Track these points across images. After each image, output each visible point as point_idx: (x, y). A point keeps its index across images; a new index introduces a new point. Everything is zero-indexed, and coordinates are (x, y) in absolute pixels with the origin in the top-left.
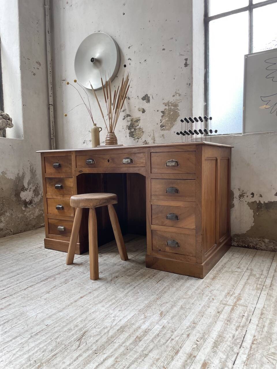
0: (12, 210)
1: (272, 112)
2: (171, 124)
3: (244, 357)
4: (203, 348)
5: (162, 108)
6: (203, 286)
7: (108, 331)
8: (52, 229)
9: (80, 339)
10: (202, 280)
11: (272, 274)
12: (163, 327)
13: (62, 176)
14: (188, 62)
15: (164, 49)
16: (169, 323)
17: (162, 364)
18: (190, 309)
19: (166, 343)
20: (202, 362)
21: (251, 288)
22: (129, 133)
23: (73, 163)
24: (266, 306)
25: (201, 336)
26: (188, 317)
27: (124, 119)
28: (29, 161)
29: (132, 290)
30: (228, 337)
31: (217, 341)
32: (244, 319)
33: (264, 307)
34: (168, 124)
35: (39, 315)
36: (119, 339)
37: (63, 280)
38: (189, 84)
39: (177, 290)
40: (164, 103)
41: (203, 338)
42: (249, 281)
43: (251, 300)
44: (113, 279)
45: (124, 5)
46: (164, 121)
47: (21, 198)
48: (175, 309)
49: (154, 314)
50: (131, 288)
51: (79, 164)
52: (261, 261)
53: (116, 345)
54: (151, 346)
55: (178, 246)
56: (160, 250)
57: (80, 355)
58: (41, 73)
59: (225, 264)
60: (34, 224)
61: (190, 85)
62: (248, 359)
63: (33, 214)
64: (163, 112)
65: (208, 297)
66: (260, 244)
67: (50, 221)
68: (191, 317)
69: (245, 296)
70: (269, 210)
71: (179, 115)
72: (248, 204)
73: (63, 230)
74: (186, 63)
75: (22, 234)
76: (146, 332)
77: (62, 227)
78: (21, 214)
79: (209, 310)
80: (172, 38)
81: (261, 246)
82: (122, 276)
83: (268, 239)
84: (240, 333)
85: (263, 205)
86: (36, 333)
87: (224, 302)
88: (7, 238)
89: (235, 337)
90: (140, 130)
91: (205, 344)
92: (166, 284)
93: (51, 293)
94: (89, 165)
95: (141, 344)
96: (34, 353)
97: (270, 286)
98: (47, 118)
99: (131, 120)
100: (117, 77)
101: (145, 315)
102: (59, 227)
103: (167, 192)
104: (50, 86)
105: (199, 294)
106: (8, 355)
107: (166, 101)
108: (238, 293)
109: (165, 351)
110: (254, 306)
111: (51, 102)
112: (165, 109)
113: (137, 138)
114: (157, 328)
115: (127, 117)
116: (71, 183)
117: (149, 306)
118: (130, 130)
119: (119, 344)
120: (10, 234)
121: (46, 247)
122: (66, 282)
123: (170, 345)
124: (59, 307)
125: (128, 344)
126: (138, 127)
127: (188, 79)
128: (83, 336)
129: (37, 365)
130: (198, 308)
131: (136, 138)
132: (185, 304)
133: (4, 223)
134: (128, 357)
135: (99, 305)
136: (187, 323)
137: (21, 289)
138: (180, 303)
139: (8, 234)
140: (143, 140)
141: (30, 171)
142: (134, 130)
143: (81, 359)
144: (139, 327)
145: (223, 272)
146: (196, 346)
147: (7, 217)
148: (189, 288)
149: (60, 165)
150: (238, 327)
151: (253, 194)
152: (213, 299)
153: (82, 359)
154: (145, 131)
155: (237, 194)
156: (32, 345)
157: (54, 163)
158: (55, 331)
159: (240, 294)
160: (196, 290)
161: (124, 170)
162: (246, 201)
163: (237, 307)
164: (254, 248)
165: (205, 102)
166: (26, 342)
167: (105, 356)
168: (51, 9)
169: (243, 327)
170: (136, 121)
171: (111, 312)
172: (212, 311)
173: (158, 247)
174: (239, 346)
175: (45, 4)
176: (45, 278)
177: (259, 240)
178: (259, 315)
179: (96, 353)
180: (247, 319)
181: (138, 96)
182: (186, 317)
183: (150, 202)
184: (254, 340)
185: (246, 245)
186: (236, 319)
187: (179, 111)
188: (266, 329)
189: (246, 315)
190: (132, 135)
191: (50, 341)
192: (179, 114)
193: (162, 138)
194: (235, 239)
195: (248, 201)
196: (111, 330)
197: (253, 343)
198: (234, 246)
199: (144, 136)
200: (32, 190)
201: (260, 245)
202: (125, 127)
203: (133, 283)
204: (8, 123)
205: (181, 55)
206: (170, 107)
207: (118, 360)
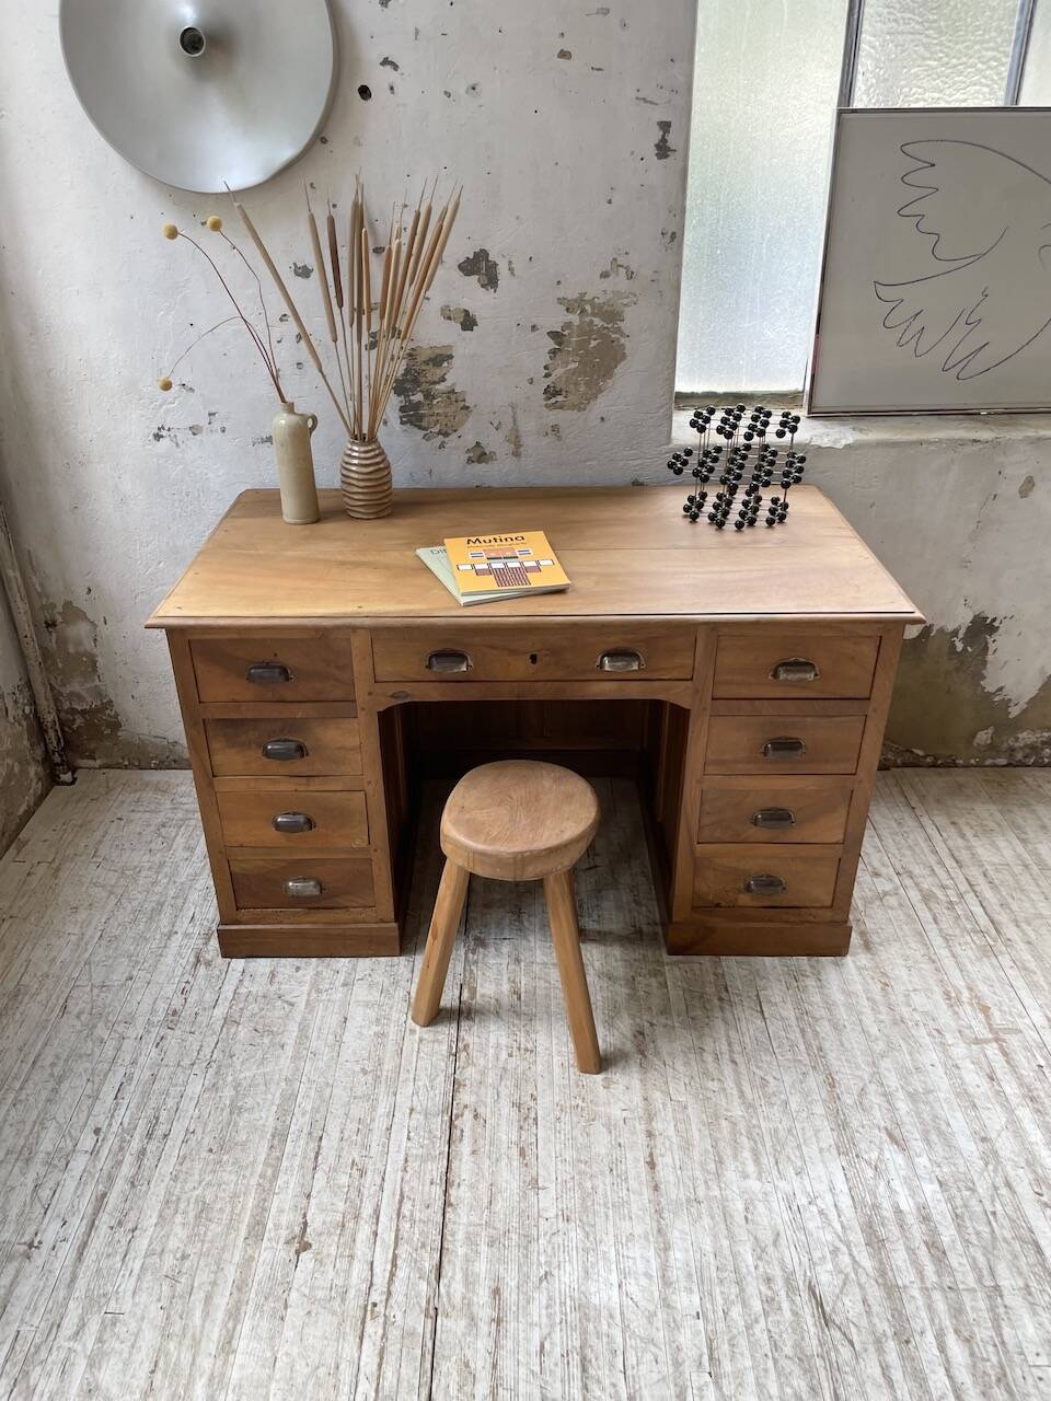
1: (902, 342)
2: (589, 385)
5: (556, 319)
6: (876, 988)
7: (854, 1259)
8: (249, 894)
9: (826, 1319)
10: (850, 960)
11: (962, 878)
12: (940, 1182)
14: (673, 139)
15: (564, 55)
16: (938, 1165)
18: (931, 1091)
19: (994, 1232)
21: (971, 953)
22: (402, 409)
23: (361, 665)
25: (1030, 1175)
26: (954, 1124)
29: (736, 1073)
34: (576, 384)
36: (899, 1271)
37: (507, 1109)
38: (669, 234)
39: (836, 1027)
40: (561, 301)
42: (942, 925)
43: (1007, 1001)
46: (559, 372)
48: (903, 1106)
49: (881, 1150)
50: (727, 1068)
53: (916, 1293)
55: (781, 889)
56: (718, 905)
61: (674, 239)
64: (554, 335)
65: (923, 1030)
68: (958, 1123)
69: (983, 988)
71: (624, 357)
73: (316, 892)
74: (664, 140)
76: (926, 1218)
77: (310, 884)
79: (967, 1078)
80: (605, 12)
82: (652, 1024)
86: (706, 1358)
87: (969, 1034)
90: (453, 397)
92: (789, 1014)
93: (549, 1185)
94: (444, 675)
95: (953, 1261)
97: (997, 931)
99: (410, 355)
100: (324, 141)
101: (869, 1164)
102: (288, 885)
105: (895, 1023)
107: (572, 294)
108: (963, 983)
109: (1016, 1257)
112: (568, 325)
113: (439, 433)
114: (930, 1190)
116: (351, 736)
117: (841, 1124)
118: (407, 396)
119: (916, 1287)
121: (227, 956)
122: (525, 1113)
123: (1006, 1234)
124: (638, 1229)
125: (931, 1276)
126: (441, 387)
127: (670, 212)
130: (941, 1081)
131: (436, 430)
132: (902, 1076)
134: (971, 1314)
135: (730, 1174)
136: (967, 1145)
138: (892, 1079)
140: (469, 440)
142: (426, 397)
143: (898, 1377)
144: (898, 1211)
148: (853, 1010)
149: (282, 670)
152: (938, 1032)
153: (900, 1374)
154: (475, 406)
158: (741, 1323)
159: (970, 989)
160: (873, 1010)
161: (603, 690)
163: (1005, 1041)
167: (931, 1338)
170: (431, 359)
171: (784, 1186)
172: (973, 1079)
173: (711, 897)
179: (907, 1342)
182: (948, 1124)
183: (699, 781)
186: (1039, 1086)
187: (622, 341)
190: (412, 416)
191: (770, 1362)
192: (626, 351)
193: (551, 437)
196: (855, 1253)
199: (469, 424)
203: (709, 1042)
205: (645, 100)
206: (587, 319)
207: (966, 1334)
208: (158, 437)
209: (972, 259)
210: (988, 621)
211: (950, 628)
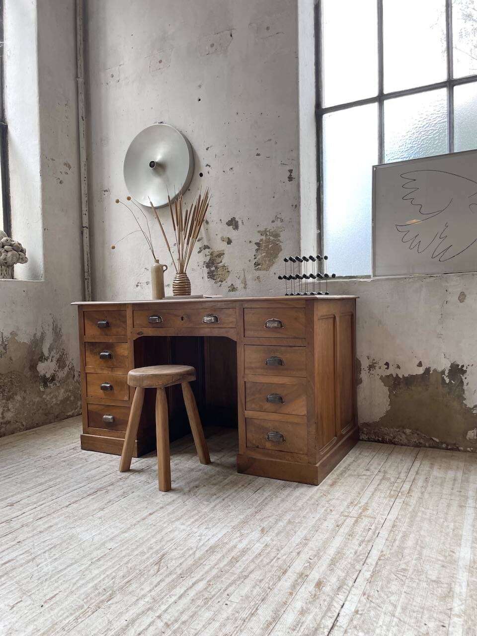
0: (25, 391)
1: (411, 247)
2: (269, 261)
3: (368, 575)
4: (317, 567)
5: (257, 238)
6: (318, 495)
7: (194, 553)
8: (92, 420)
9: (158, 563)
10: (317, 487)
11: (413, 478)
12: (266, 545)
13: (111, 340)
14: (293, 175)
15: (258, 155)
16: (273, 541)
17: (267, 585)
18: (301, 523)
19: (270, 562)
20: (316, 581)
21: (383, 495)
22: (208, 273)
23: (129, 322)
24: (400, 517)
25: (315, 553)
26: (298, 533)
27: (199, 252)
28: (51, 314)
29: (220, 502)
30: (349, 553)
31: (335, 558)
32: (370, 533)
33: (397, 518)
34: (265, 261)
35: (97, 538)
36: (209, 560)
37: (120, 493)
39: (283, 500)
40: (259, 232)
41: (318, 555)
42: (380, 486)
43: (382, 510)
44: (192, 489)
45: (200, 86)
46: (259, 257)
47: (37, 372)
48: (281, 524)
49: (253, 531)
50: (218, 501)
51: (137, 322)
52: (399, 460)
53: (207, 568)
54: (252, 567)
55: (283, 440)
56: (258, 447)
57: (162, 581)
58: (71, 179)
59: (349, 465)
60: (56, 414)
61: (297, 207)
62: (372, 576)
63: (56, 397)
64: (257, 244)
65: (324, 509)
66: (399, 437)
67: (90, 407)
68: (301, 533)
69: (374, 505)
70: (410, 387)
71: (281, 250)
72: (381, 378)
73: (111, 421)
74: (290, 175)
75: (38, 430)
76: (244, 552)
77: (110, 417)
78: (38, 398)
79: (326, 524)
80: (270, 140)
81: (401, 440)
82: (204, 486)
83: (410, 429)
84: (363, 549)
85: (402, 380)
86: (97, 558)
87: (346, 514)
88: (17, 436)
89: (358, 554)
90: (224, 268)
91: (320, 562)
92: (266, 494)
93: (106, 511)
94: (154, 324)
95: (238, 565)
96: (100, 581)
97: (408, 493)
98: (79, 247)
99: (211, 254)
100: (189, 190)
101: (241, 533)
102: (104, 417)
103: (267, 364)
104: (84, 199)
105: (313, 504)
106: (66, 586)
107: (262, 229)
108: (365, 502)
109: (270, 571)
110: (384, 517)
111: (85, 224)
112: (261, 240)
113: (220, 281)
114: (258, 547)
115: (204, 249)
116: (126, 350)
117: (245, 522)
118: (210, 268)
119: (210, 566)
120: (21, 429)
121: (82, 448)
122: (124, 495)
123: (276, 564)
124: (122, 526)
125: (221, 565)
126: (221, 264)
127: (295, 198)
128: (161, 559)
129: (108, 594)
130: (311, 522)
131: (218, 280)
132: (294, 517)
133: (12, 412)
134: (223, 579)
135: (177, 523)
136: (296, 539)
137: (62, 506)
138: (288, 517)
139: (18, 429)
140: (229, 283)
141: (53, 329)
142: (216, 268)
143: (163, 584)
144: (235, 547)
145: (346, 476)
146: (308, 564)
147: (17, 403)
148: (298, 498)
149: (107, 323)
150: (363, 541)
151: (387, 364)
152: (331, 510)
153: (165, 584)
154: (231, 271)
155: (365, 364)
156: (96, 572)
157: (99, 320)
158: (123, 555)
159: (367, 503)
160: (308, 500)
161: (205, 332)
162: (378, 375)
163: (362, 519)
164: (392, 442)
165: (318, 229)
166: (87, 569)
167: (194, 580)
168: (87, 83)
169: (369, 541)
170: (218, 255)
171: (195, 530)
172: (329, 524)
173: (254, 442)
174: (362, 563)
175: (77, 77)
176: (93, 491)
177: (398, 430)
178: (390, 528)
179: (182, 577)
180: (374, 533)
181: (221, 220)
182: (295, 533)
183: (243, 377)
184: (382, 556)
185: (380, 439)
186: (360, 533)
187: (280, 244)
188: (397, 543)
189: (373, 527)
190: (211, 275)
191: (119, 566)
192: (282, 248)
193: (257, 281)
194: (365, 429)
195: (380, 374)
196: (197, 552)
197: (379, 559)
198: (363, 440)
199: (229, 278)
200: (55, 360)
201: (398, 439)
202: (201, 264)
203: (221, 494)
204: (20, 256)
205: (283, 164)
206: (268, 237)
207: (211, 583)
208: (137, 286)
209: (437, 213)
210: (460, 367)
211: (440, 369)
